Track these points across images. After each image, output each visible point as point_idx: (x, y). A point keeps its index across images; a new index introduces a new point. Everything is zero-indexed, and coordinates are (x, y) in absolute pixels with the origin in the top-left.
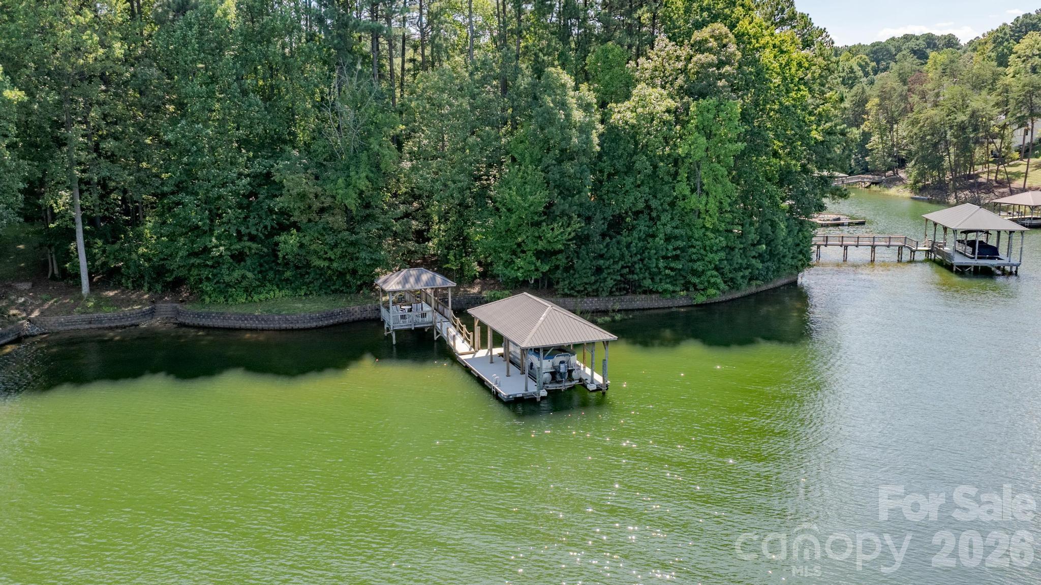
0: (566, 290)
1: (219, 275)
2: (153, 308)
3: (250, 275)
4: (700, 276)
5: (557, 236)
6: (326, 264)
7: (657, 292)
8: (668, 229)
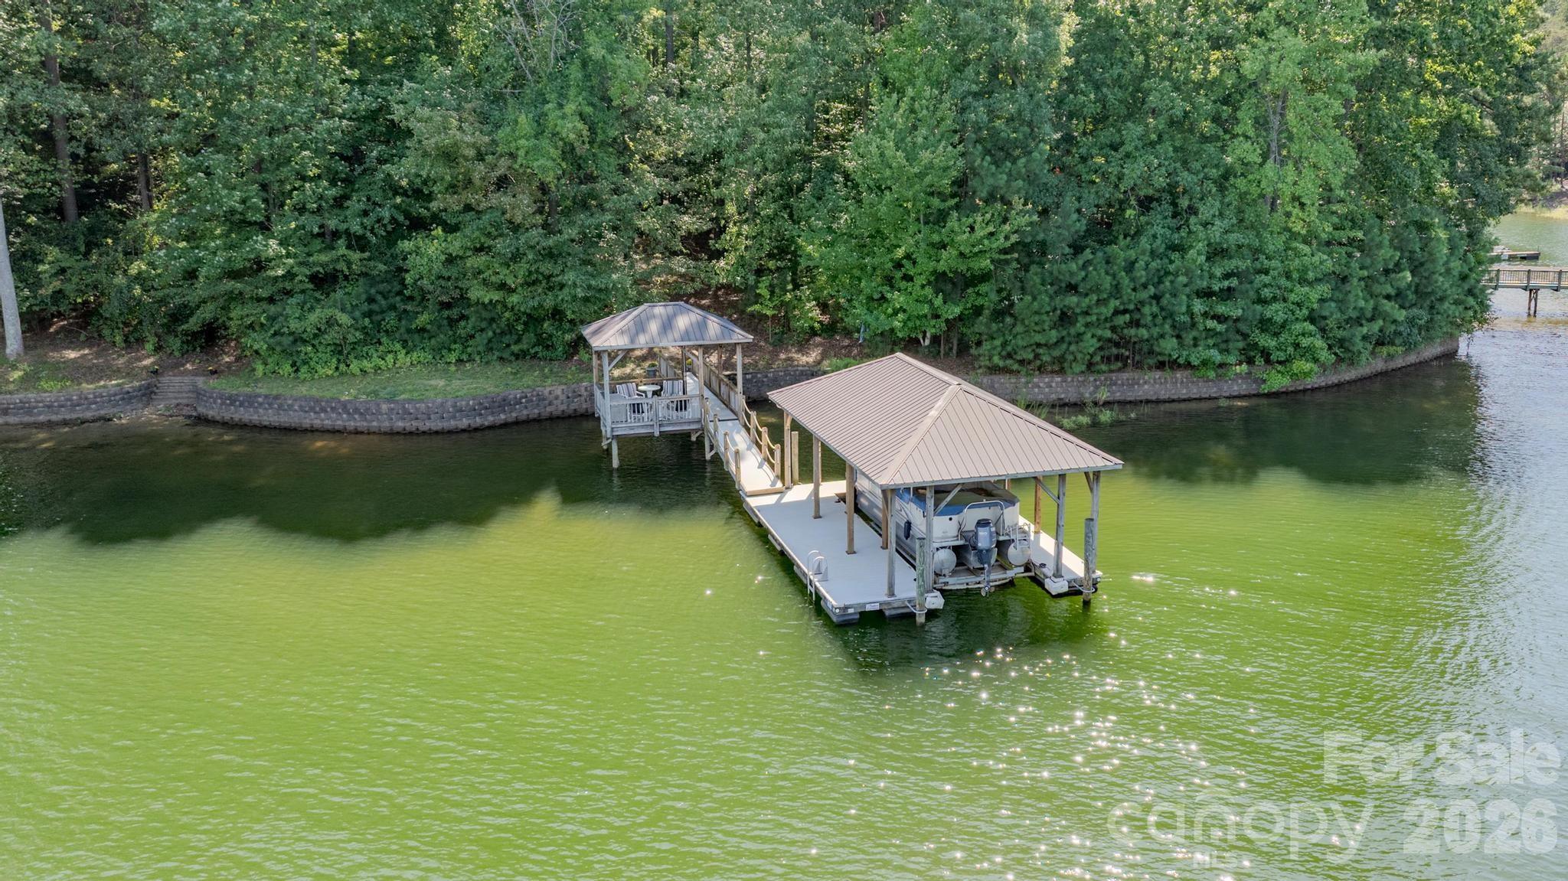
0: (996, 359)
1: (281, 319)
2: (149, 386)
3: (344, 319)
4: (1276, 335)
5: (980, 242)
6: (496, 296)
7: (1189, 365)
8: (1216, 232)
